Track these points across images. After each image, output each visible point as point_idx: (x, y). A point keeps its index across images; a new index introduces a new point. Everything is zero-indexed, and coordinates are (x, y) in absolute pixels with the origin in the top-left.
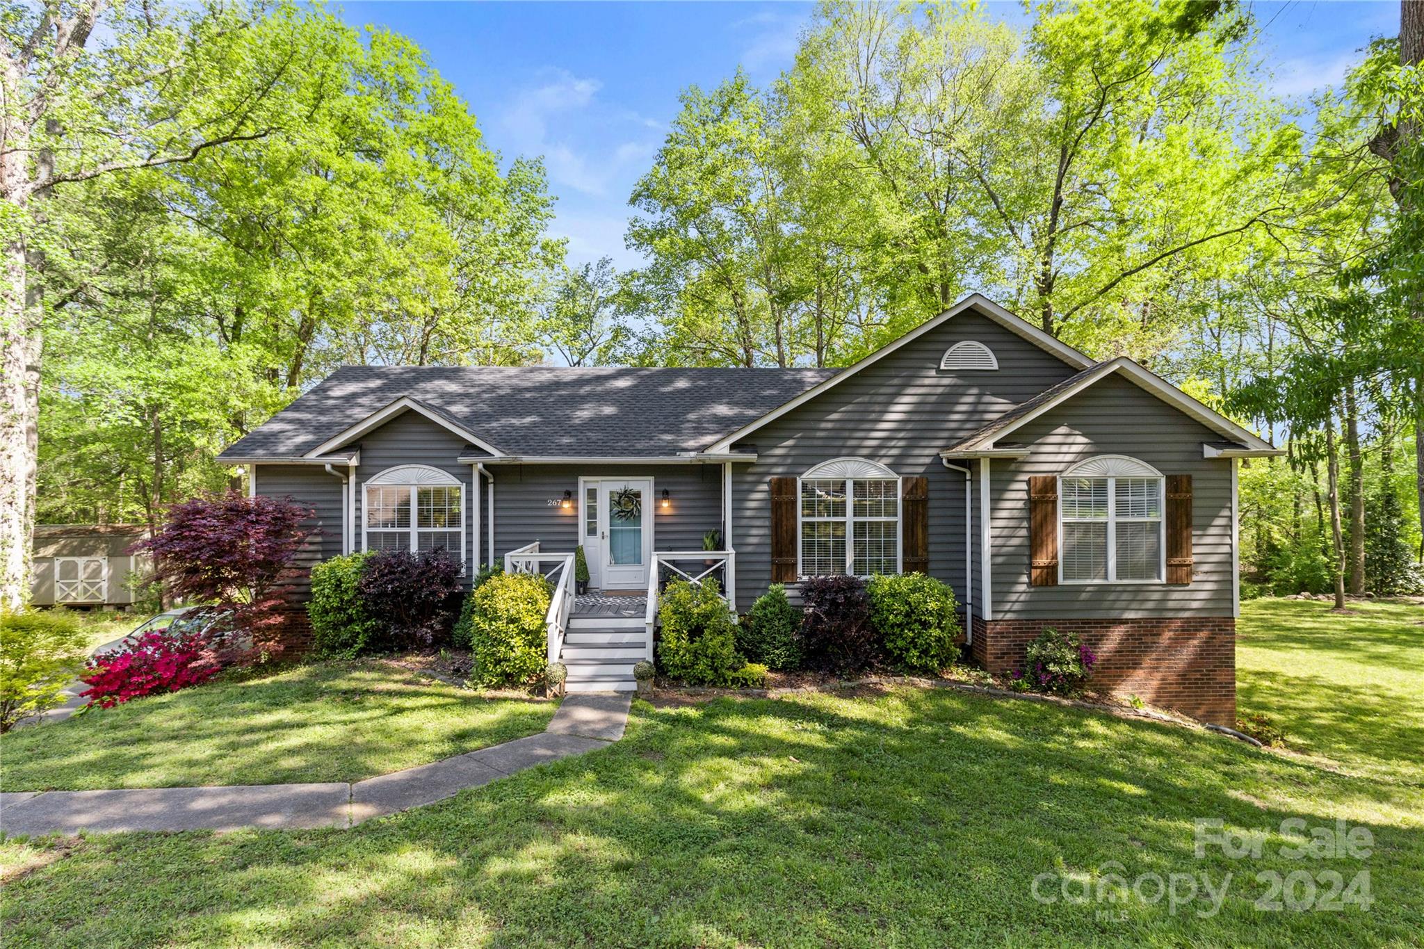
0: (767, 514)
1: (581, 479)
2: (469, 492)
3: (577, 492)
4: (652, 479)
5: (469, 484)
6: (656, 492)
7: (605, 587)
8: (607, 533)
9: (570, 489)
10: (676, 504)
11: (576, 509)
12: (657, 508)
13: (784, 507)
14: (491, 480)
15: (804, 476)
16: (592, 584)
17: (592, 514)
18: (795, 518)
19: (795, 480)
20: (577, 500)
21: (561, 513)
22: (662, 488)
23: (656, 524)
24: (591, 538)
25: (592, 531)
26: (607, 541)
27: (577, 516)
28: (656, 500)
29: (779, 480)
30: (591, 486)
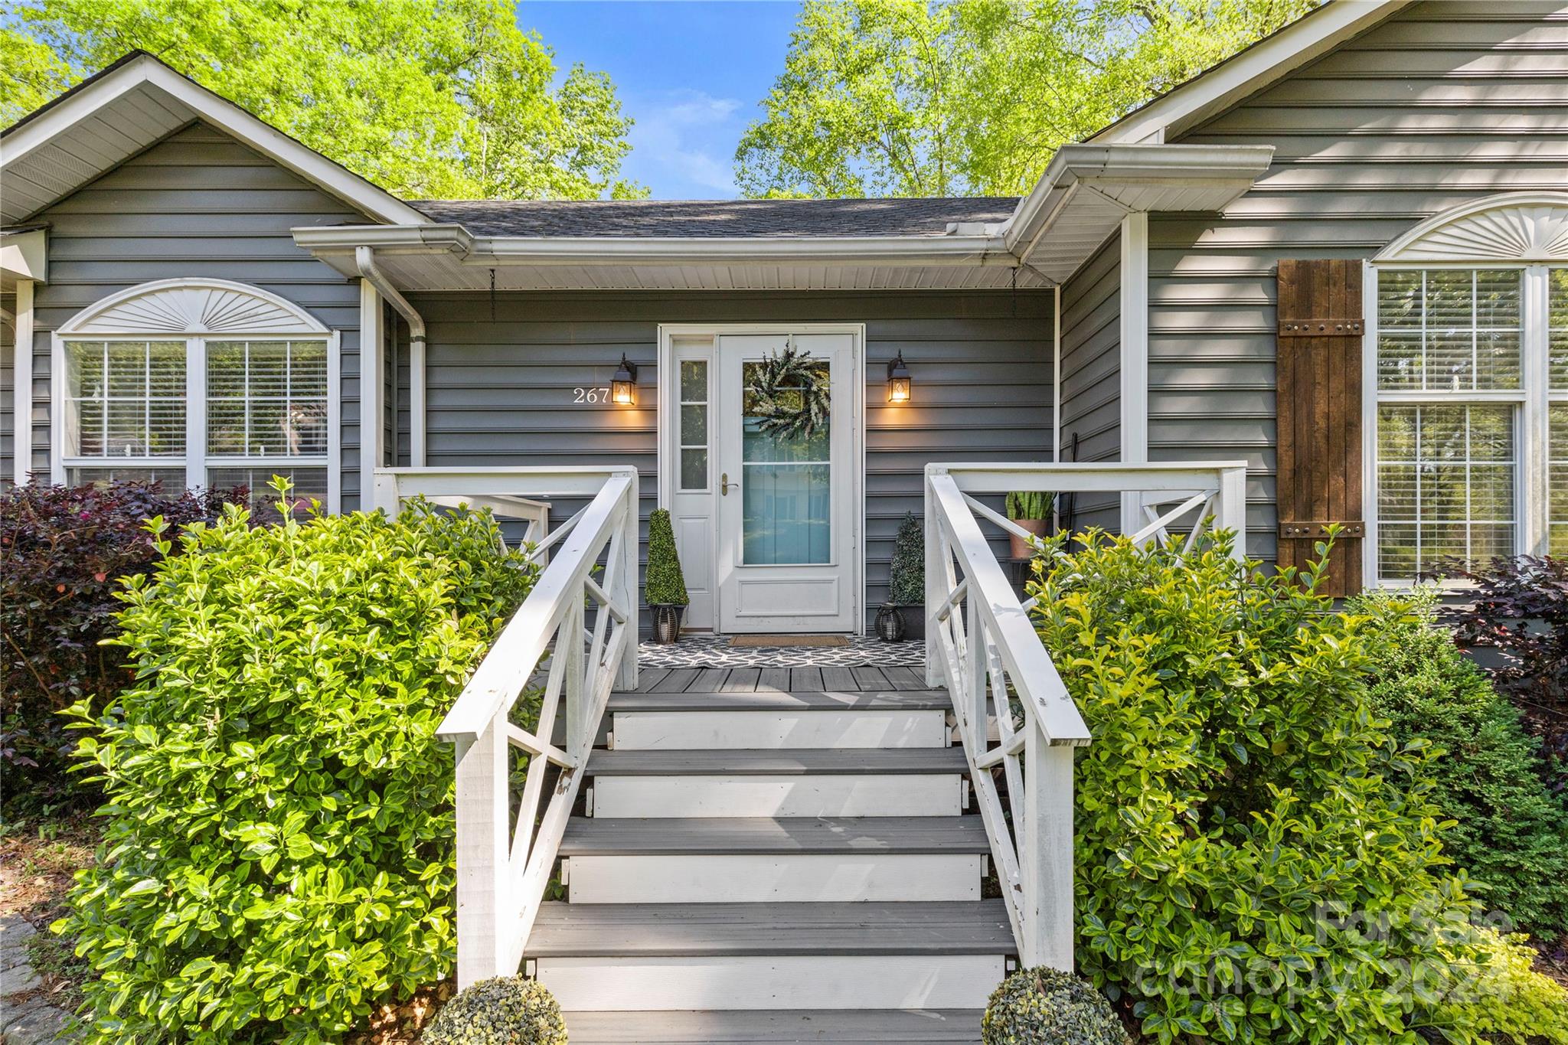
0: (1262, 379)
1: (666, 331)
2: (350, 355)
3: (653, 366)
4: (859, 328)
5: (351, 332)
6: (870, 363)
7: (729, 624)
8: (736, 478)
9: (634, 355)
10: (926, 396)
11: (651, 411)
12: (872, 408)
13: (1319, 355)
14: (417, 331)
15: (1387, 255)
16: (695, 617)
17: (693, 425)
18: (1354, 389)
19: (1357, 267)
20: (653, 388)
21: (613, 422)
22: (889, 352)
23: (871, 454)
24: (692, 497)
25: (693, 474)
26: (736, 499)
27: (652, 433)
28: (870, 385)
29: (1304, 268)
30: (692, 354)
